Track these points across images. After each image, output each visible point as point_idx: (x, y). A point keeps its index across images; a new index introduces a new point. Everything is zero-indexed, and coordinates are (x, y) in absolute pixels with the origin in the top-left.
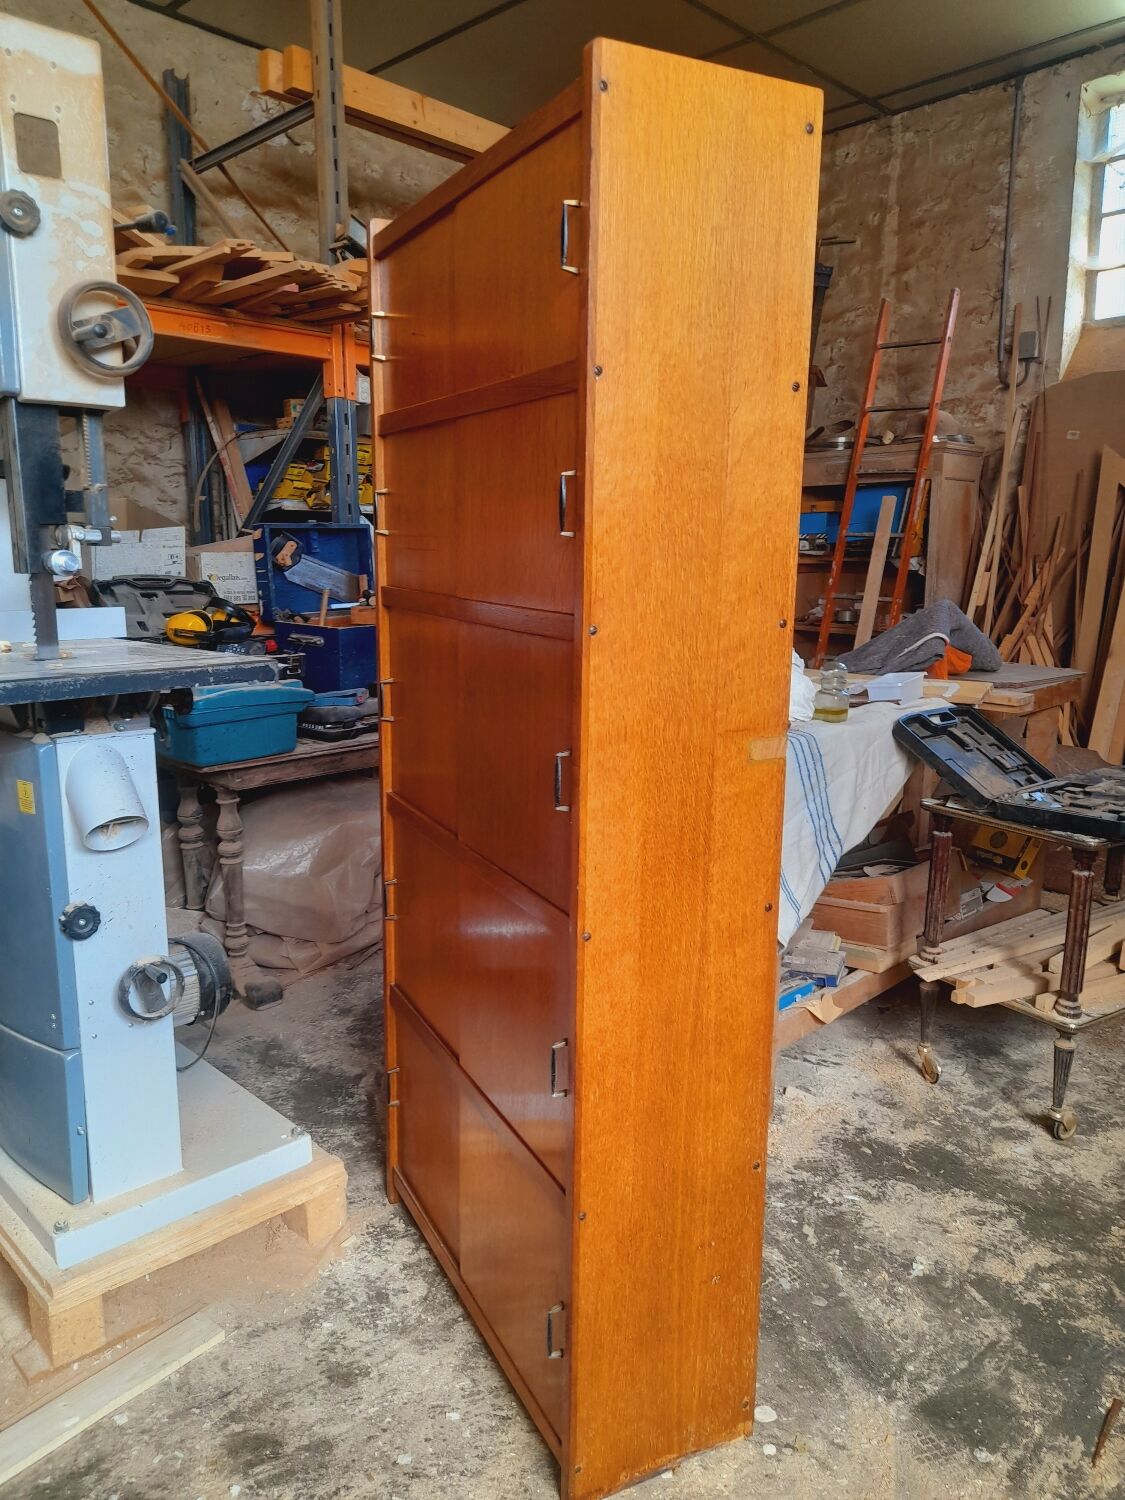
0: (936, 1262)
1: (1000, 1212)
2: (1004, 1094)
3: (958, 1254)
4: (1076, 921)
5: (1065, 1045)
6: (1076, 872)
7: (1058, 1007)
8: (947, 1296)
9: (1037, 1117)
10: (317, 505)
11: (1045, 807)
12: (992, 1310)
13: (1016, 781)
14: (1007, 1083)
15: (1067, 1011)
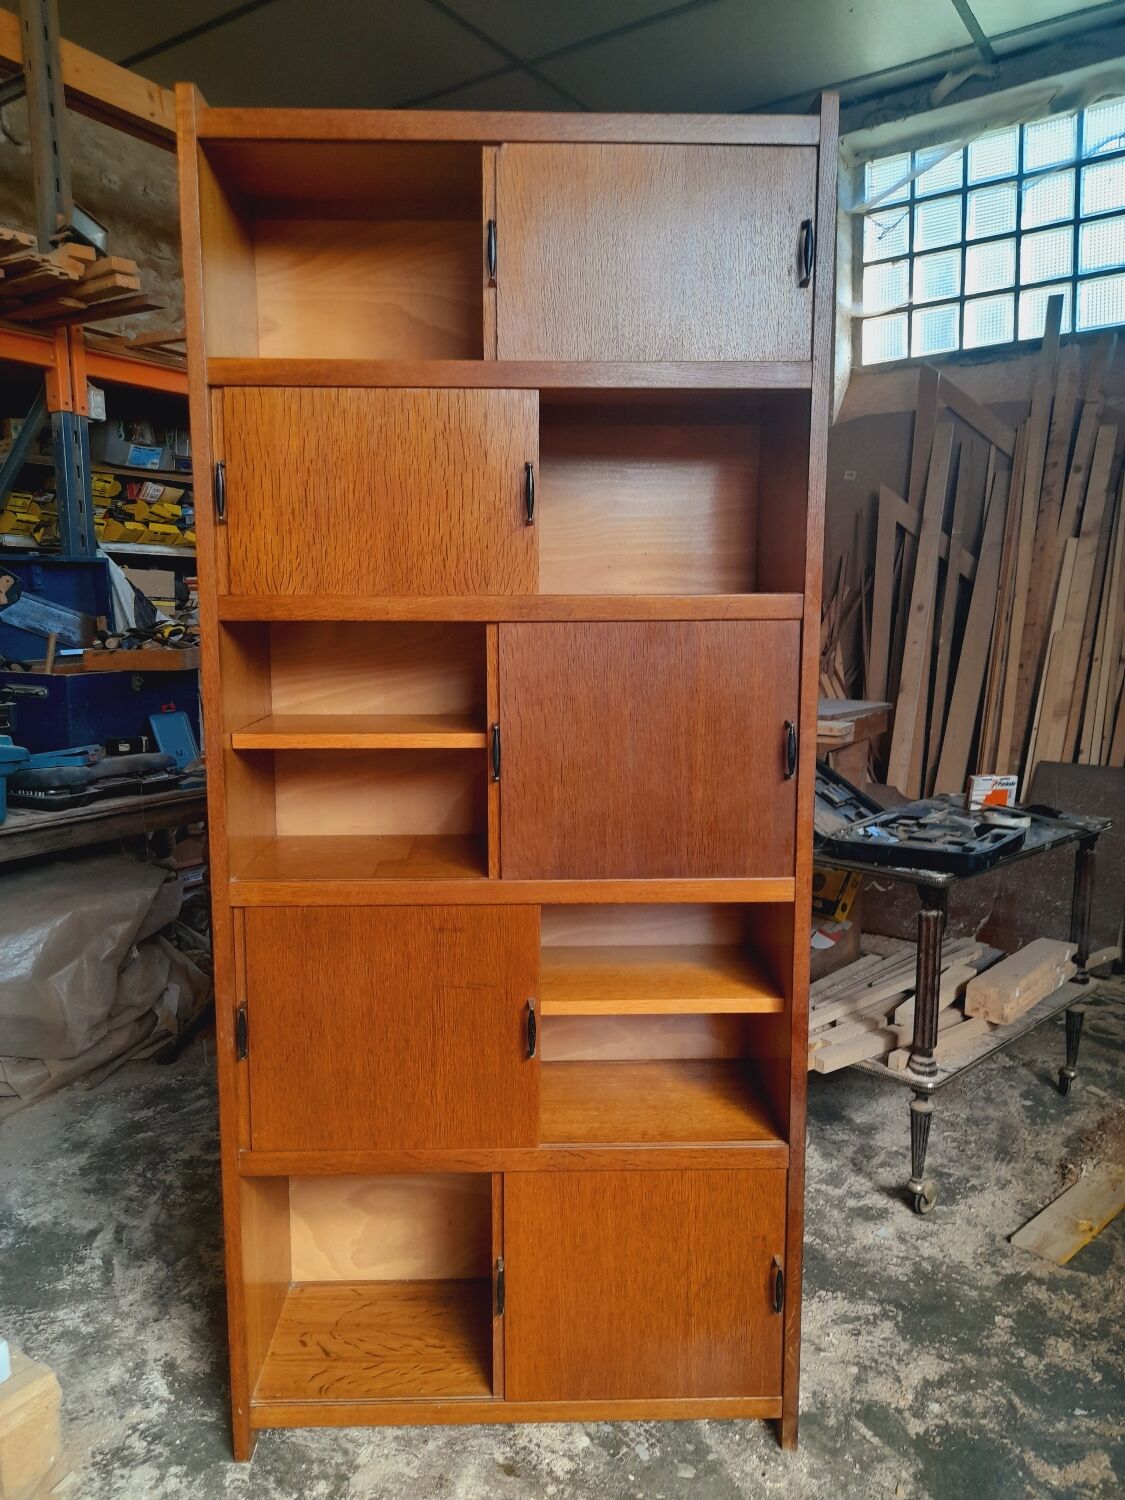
0: (814, 1393)
1: (874, 1314)
2: (855, 1165)
3: (836, 1378)
4: (926, 968)
5: (923, 1107)
6: (924, 913)
7: (911, 1064)
8: (832, 1439)
9: (893, 1189)
10: (46, 540)
11: (883, 842)
12: (887, 1450)
13: (846, 816)
14: (856, 1152)
15: (922, 1069)
